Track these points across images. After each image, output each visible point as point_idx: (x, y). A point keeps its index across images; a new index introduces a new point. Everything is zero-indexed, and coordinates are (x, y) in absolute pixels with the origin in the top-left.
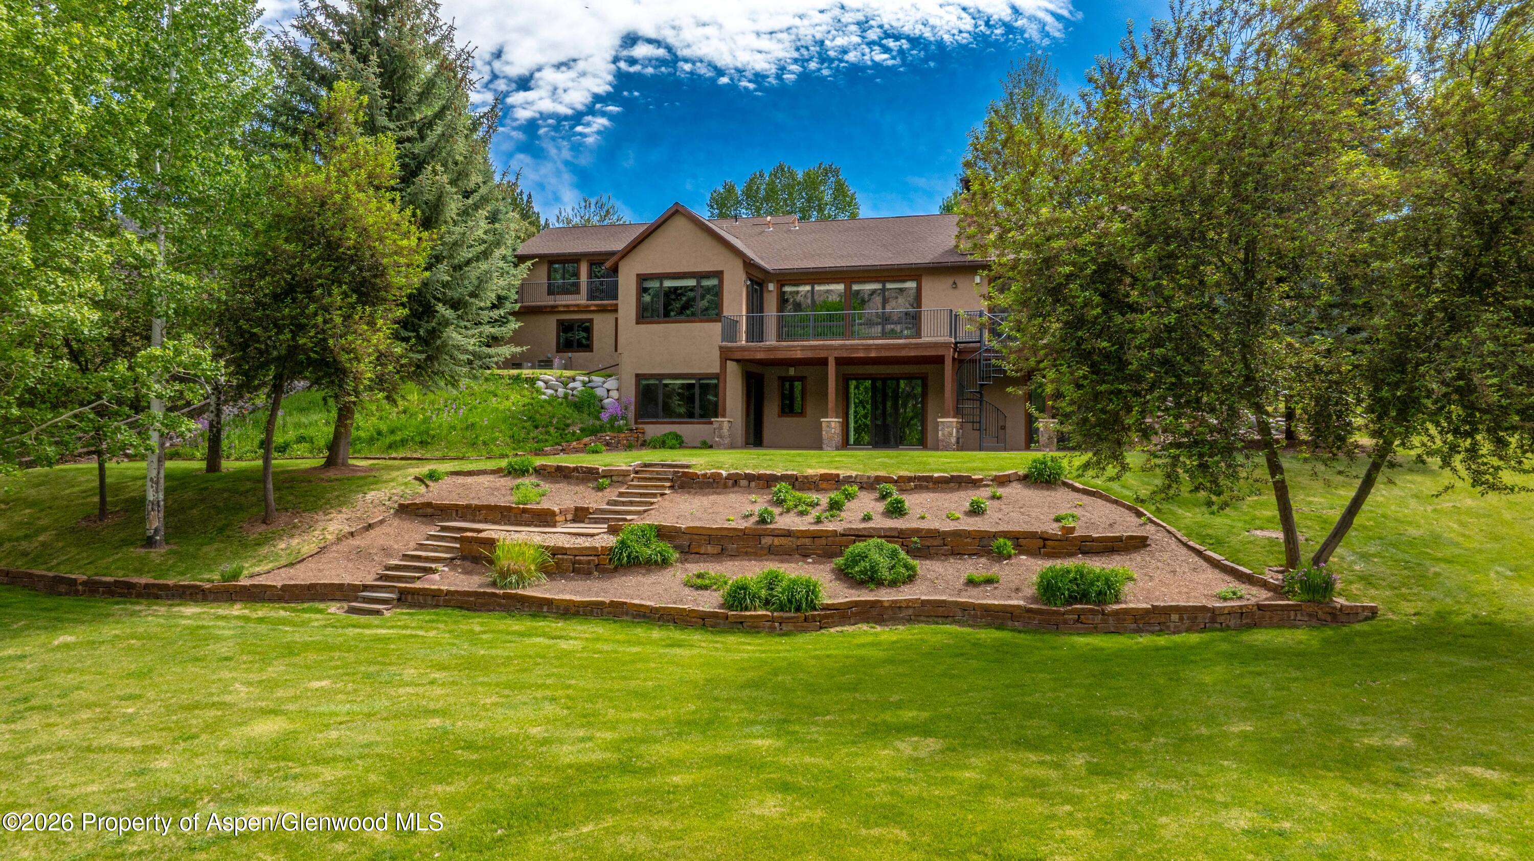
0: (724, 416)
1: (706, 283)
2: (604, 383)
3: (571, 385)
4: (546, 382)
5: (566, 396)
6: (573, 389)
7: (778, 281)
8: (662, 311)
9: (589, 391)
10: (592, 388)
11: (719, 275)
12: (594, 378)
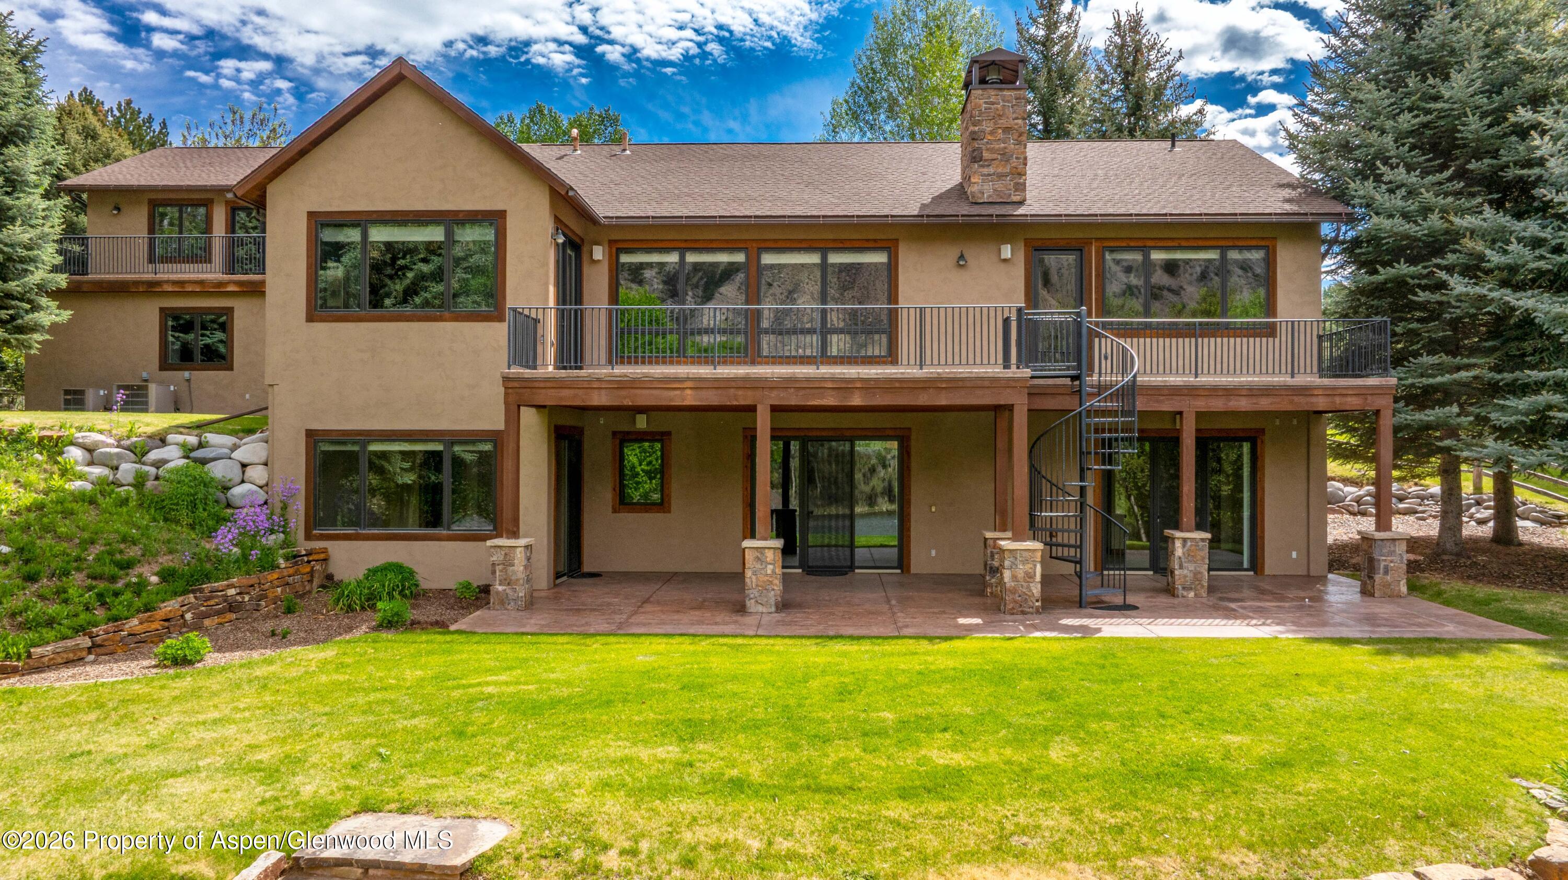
0: (515, 534)
1: (469, 235)
2: (235, 448)
3: (154, 455)
4: (89, 450)
5: (139, 483)
6: (158, 464)
7: (611, 242)
8: (366, 296)
9: (197, 470)
10: (204, 462)
11: (496, 219)
12: (211, 437)
